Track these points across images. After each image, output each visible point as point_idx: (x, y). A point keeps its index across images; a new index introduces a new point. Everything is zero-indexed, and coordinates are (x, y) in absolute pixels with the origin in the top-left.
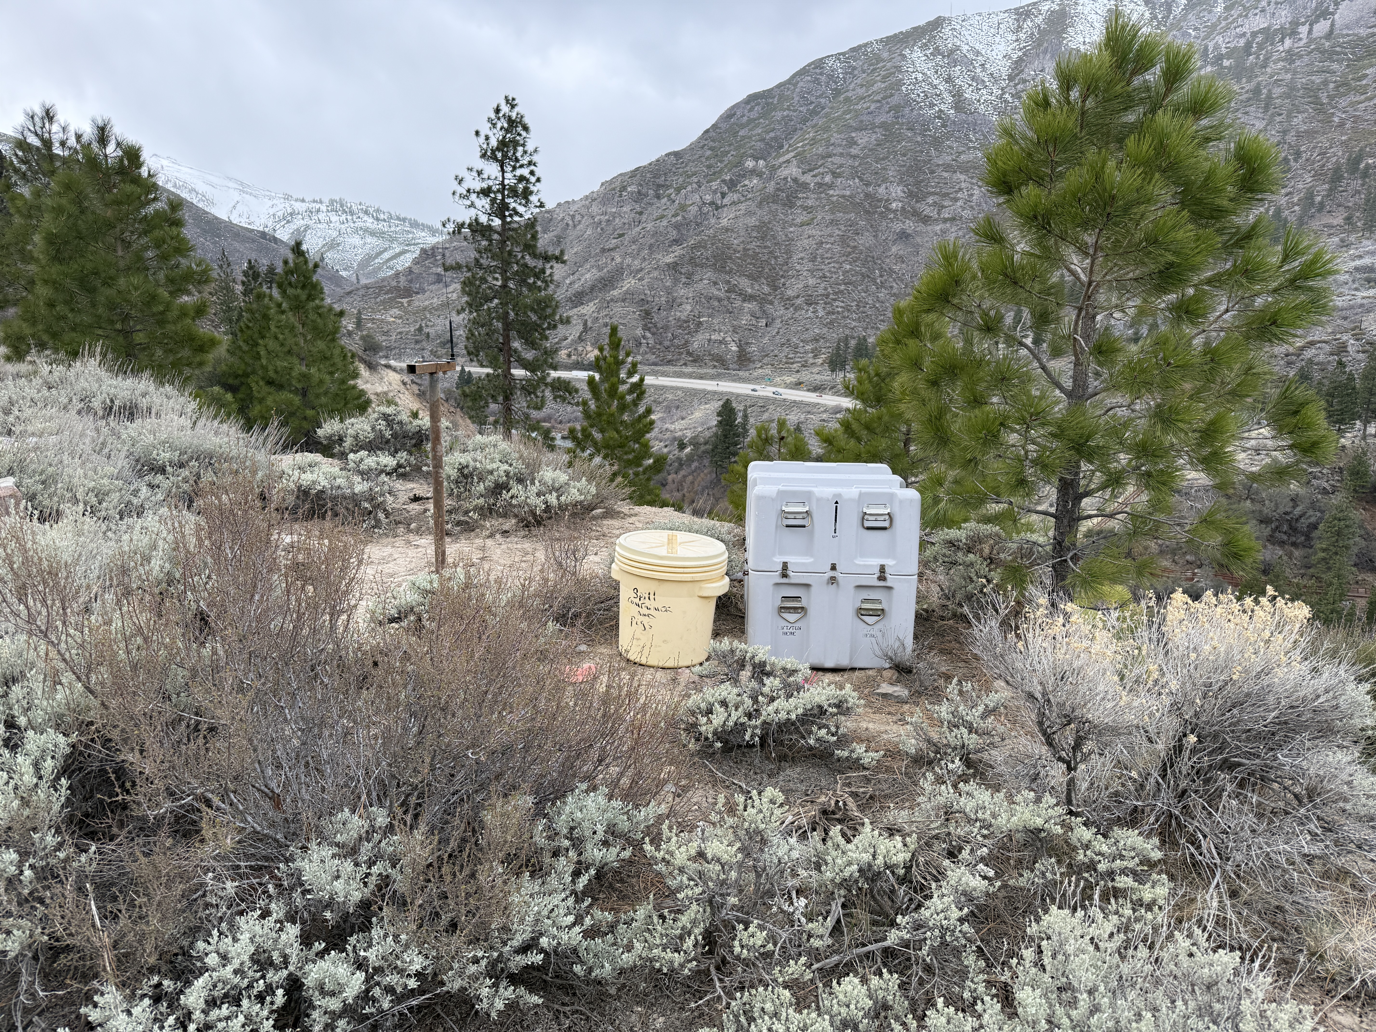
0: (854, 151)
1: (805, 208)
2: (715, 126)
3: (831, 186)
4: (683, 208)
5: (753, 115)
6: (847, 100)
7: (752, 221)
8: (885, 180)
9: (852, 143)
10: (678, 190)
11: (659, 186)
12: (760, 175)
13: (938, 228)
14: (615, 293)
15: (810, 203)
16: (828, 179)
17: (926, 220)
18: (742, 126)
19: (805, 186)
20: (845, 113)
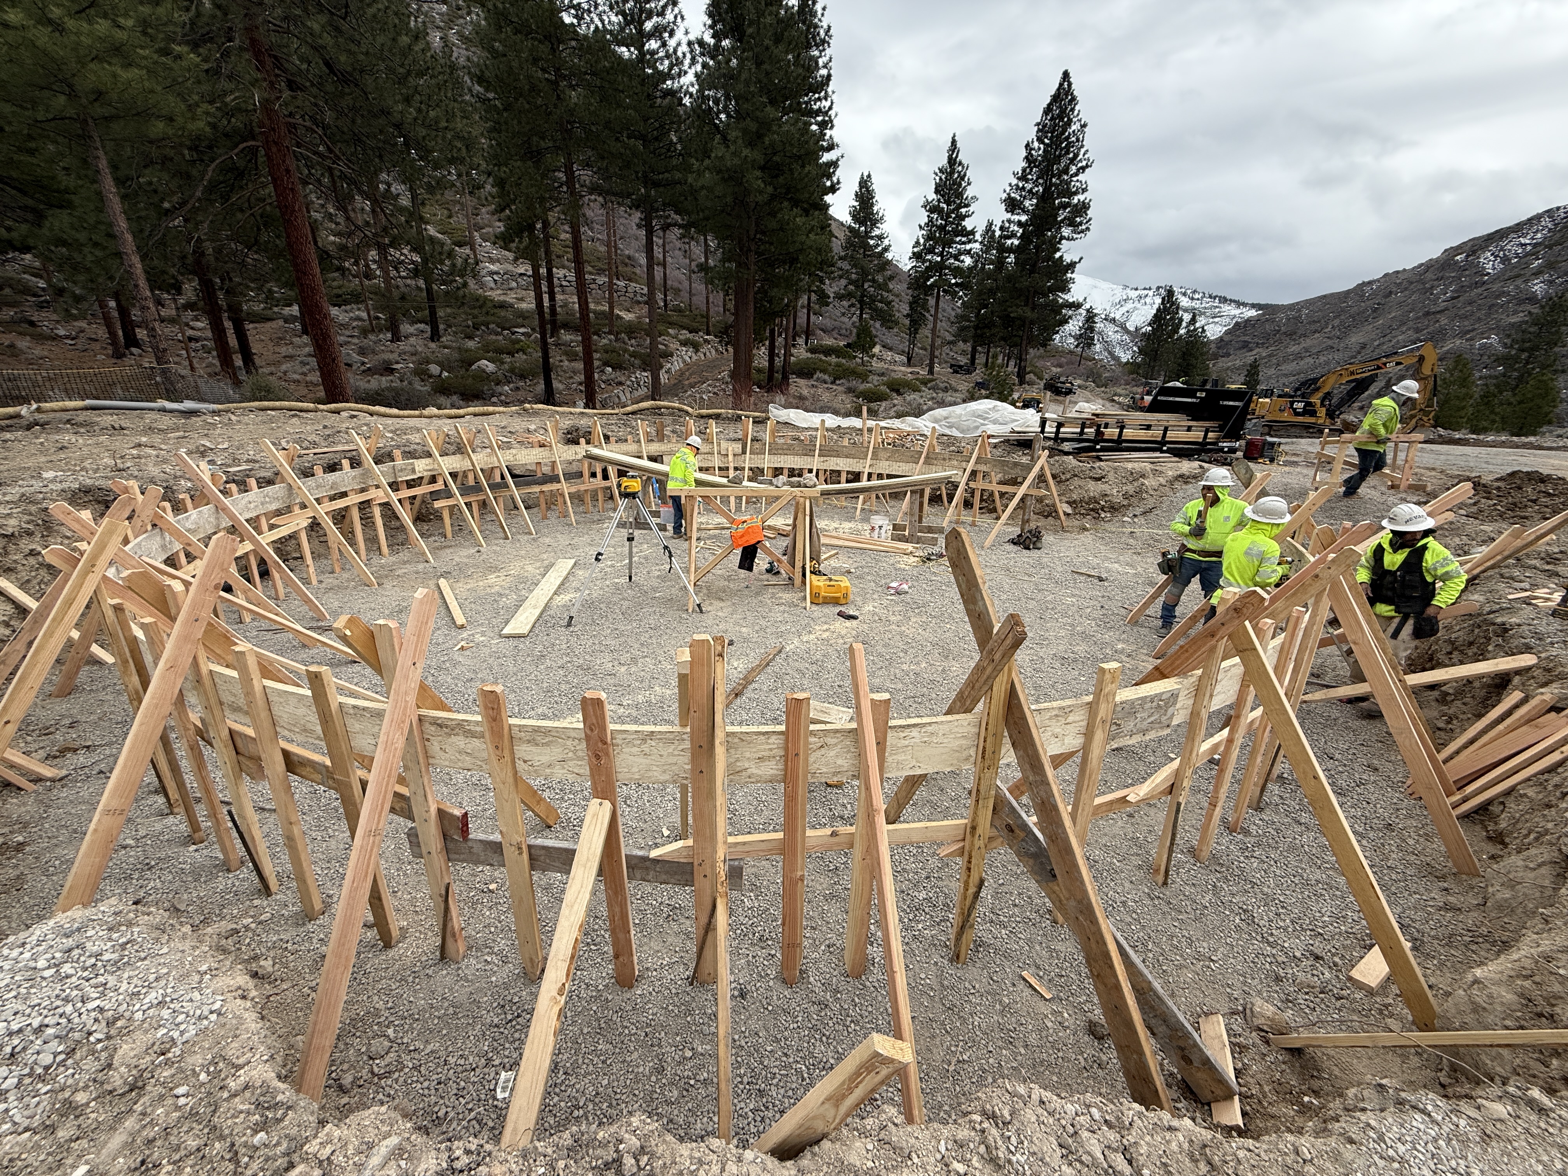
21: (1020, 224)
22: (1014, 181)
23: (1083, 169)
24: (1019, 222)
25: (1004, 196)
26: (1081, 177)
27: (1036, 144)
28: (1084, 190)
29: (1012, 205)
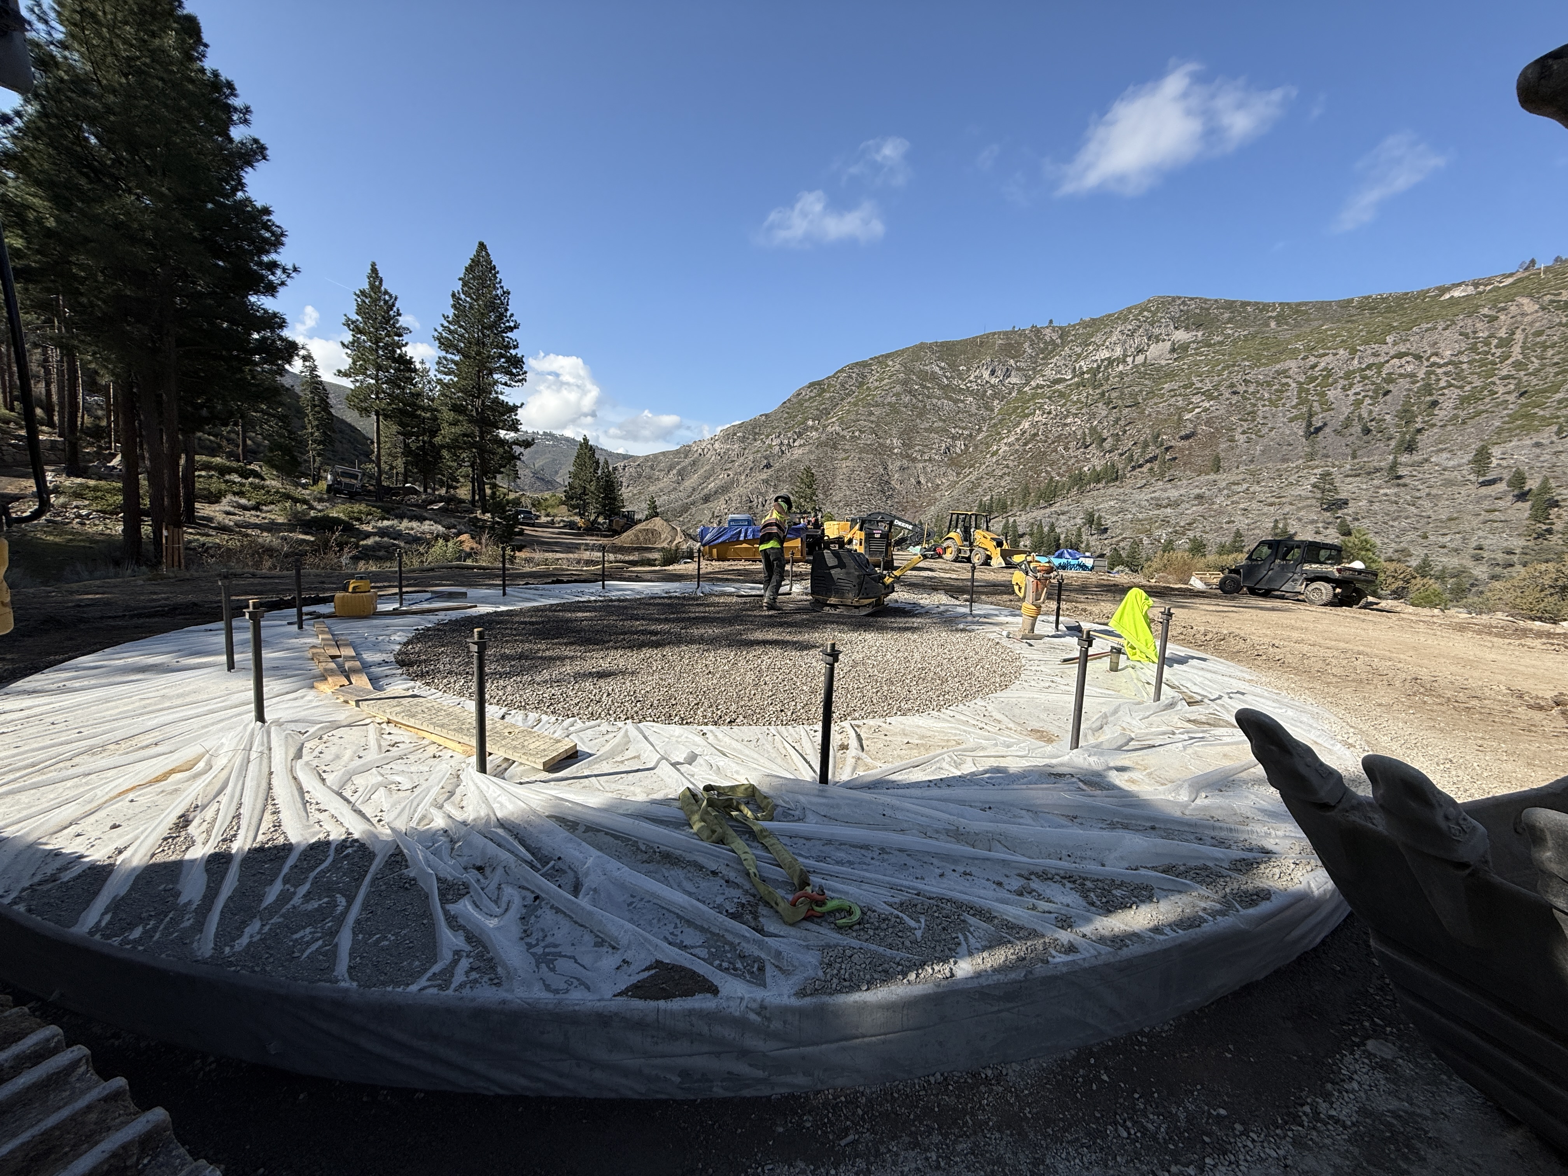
0: (872, 418)
1: (844, 450)
2: (789, 400)
3: (859, 438)
4: (770, 446)
5: (812, 394)
6: (868, 388)
7: (812, 457)
8: (891, 436)
9: (871, 414)
10: (767, 437)
11: (756, 433)
12: (817, 430)
13: (921, 465)
14: (731, 495)
15: (847, 447)
16: (857, 434)
17: (914, 460)
18: (806, 401)
19: (844, 437)
20: (868, 395)
21: (456, 363)
22: (446, 324)
23: (511, 329)
24: (453, 361)
25: (436, 334)
26: (509, 334)
27: (463, 296)
28: (516, 347)
29: (445, 344)
